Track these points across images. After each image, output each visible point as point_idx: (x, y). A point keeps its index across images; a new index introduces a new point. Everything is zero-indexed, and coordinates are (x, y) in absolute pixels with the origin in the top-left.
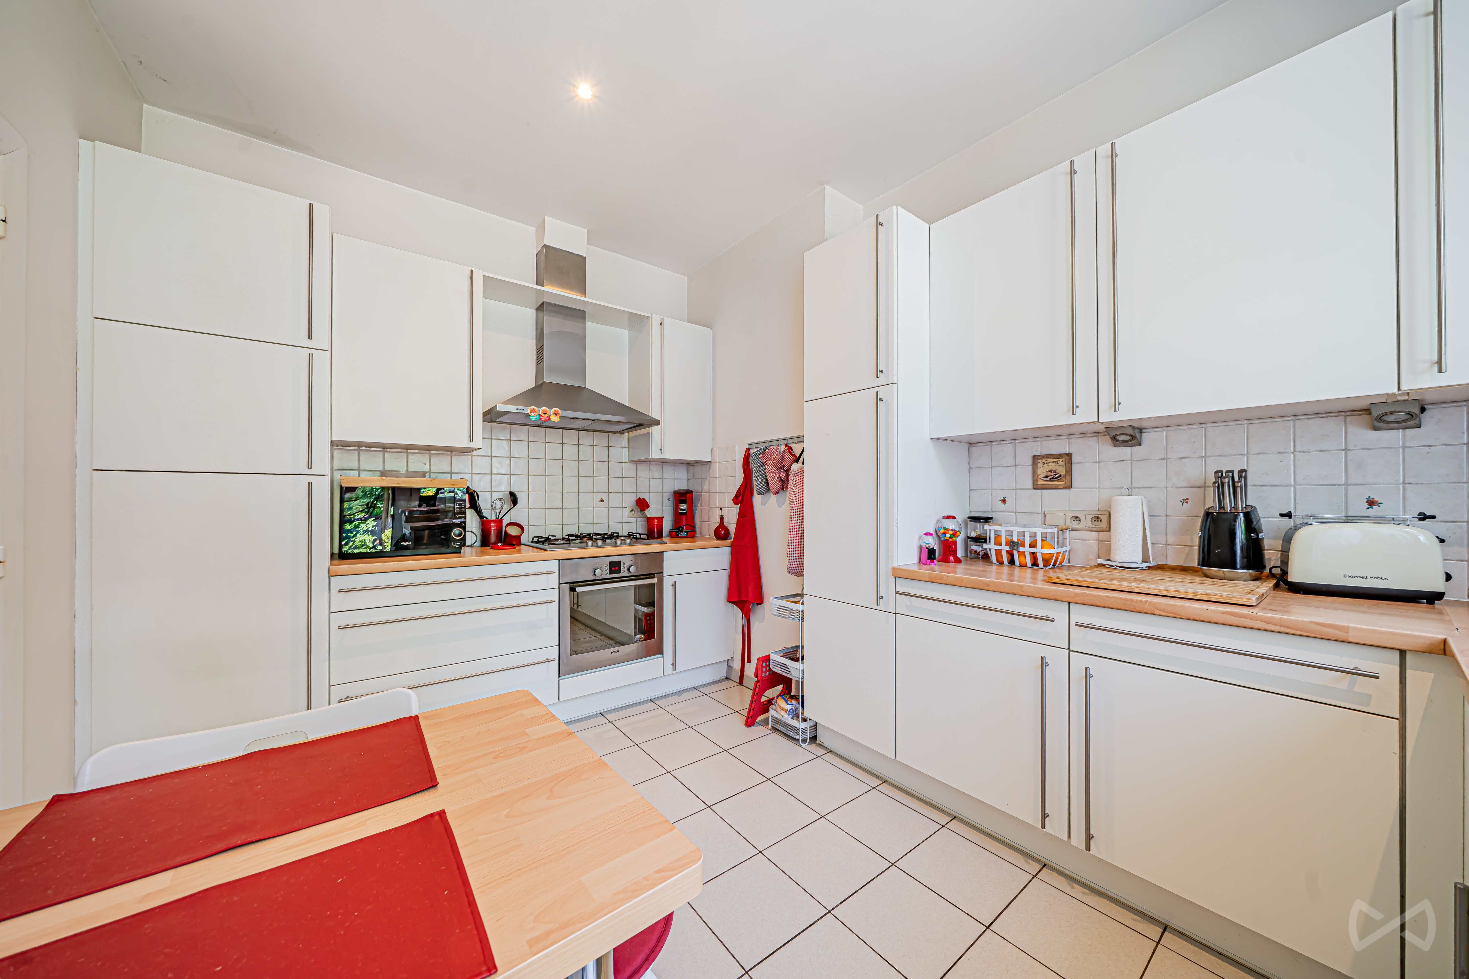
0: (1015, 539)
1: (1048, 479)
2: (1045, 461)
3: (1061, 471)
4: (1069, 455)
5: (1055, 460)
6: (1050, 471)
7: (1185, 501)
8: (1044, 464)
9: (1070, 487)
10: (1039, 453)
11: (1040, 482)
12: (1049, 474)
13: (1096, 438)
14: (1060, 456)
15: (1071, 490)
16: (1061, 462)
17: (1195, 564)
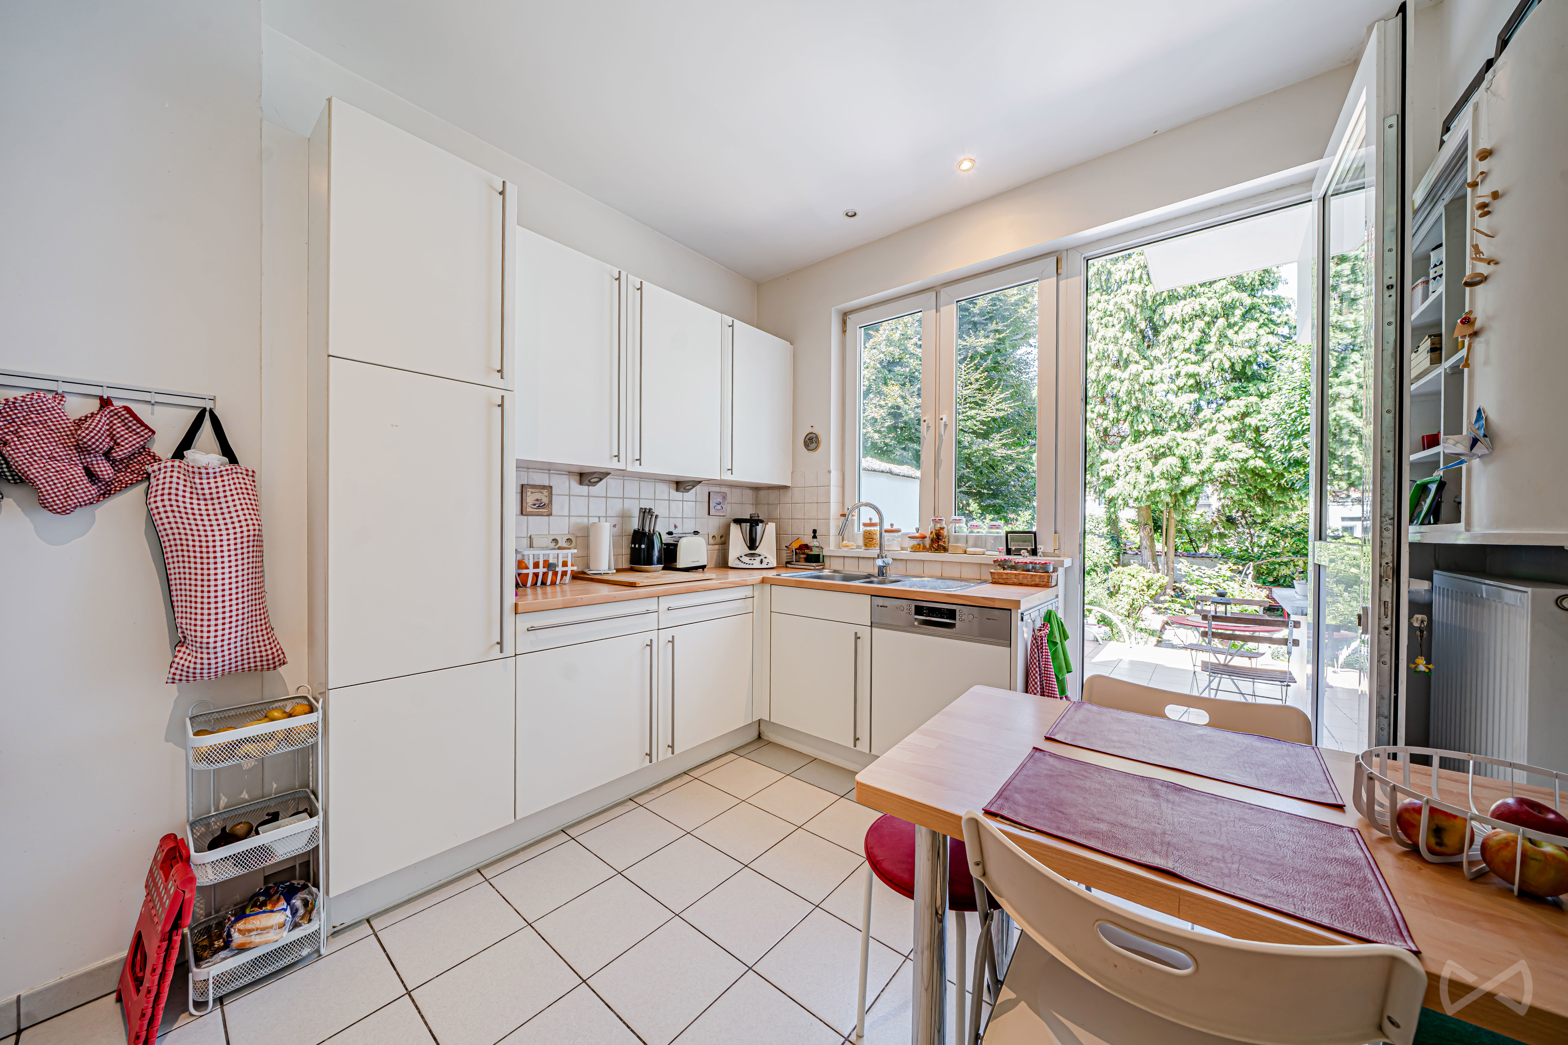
0: (551, 561)
1: (535, 507)
2: (533, 490)
3: (545, 500)
4: (551, 487)
5: (542, 490)
6: (537, 500)
7: (615, 526)
8: (532, 493)
9: (550, 515)
10: (525, 483)
11: (529, 509)
12: (536, 502)
13: (567, 476)
14: (544, 487)
15: (551, 517)
16: (545, 492)
17: (626, 565)
